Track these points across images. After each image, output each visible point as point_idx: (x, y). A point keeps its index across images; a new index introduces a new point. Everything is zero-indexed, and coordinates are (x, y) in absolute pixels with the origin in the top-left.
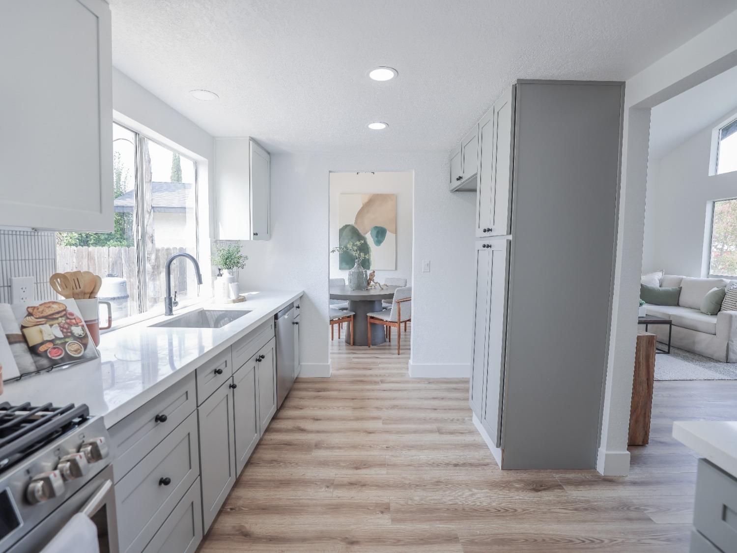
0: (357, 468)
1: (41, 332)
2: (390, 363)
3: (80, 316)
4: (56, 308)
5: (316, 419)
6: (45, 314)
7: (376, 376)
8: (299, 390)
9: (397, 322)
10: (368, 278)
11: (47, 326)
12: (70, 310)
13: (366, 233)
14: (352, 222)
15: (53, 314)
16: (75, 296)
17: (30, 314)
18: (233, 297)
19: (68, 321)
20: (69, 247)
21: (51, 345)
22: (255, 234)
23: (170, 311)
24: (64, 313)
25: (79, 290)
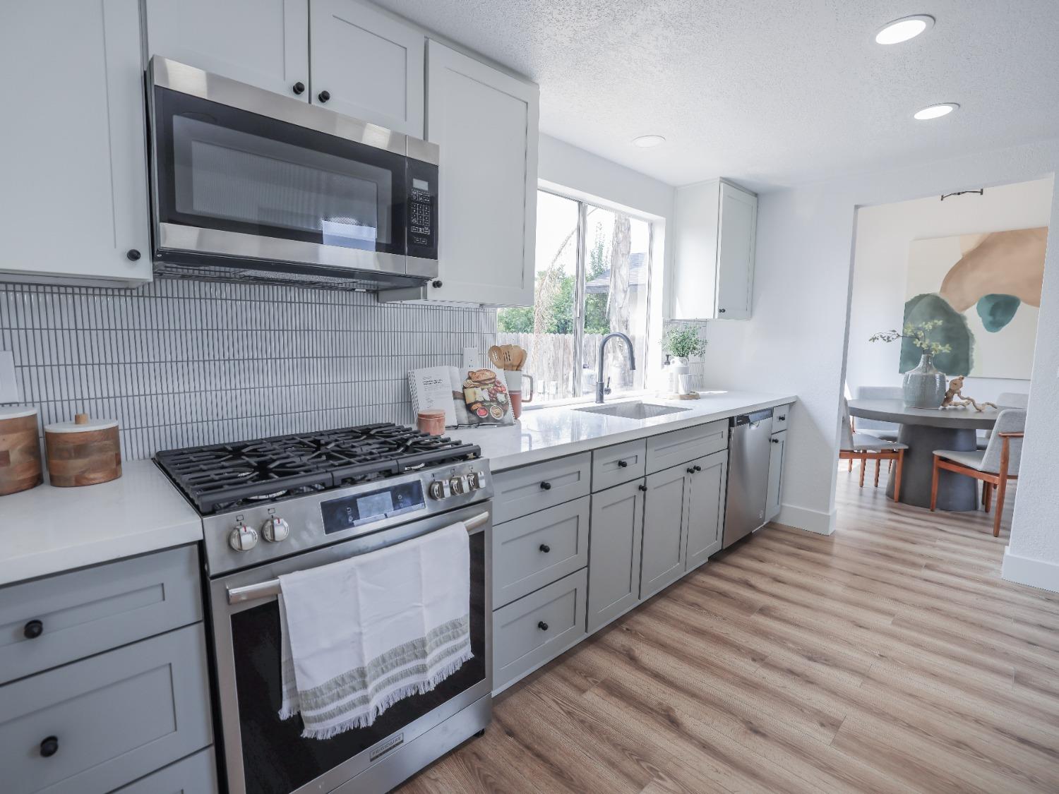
0: (810, 659)
1: (475, 393)
2: (967, 545)
3: (506, 385)
4: (488, 375)
5: (777, 580)
6: (479, 379)
7: (921, 555)
8: (770, 538)
9: (997, 475)
10: (947, 389)
11: (480, 389)
12: (498, 378)
13: (967, 307)
14: (935, 289)
15: (485, 380)
16: (506, 367)
17: (470, 378)
18: (682, 392)
19: (495, 388)
20: (548, 333)
21: (479, 405)
22: (722, 311)
23: (601, 399)
24: (493, 380)
25: (509, 362)
